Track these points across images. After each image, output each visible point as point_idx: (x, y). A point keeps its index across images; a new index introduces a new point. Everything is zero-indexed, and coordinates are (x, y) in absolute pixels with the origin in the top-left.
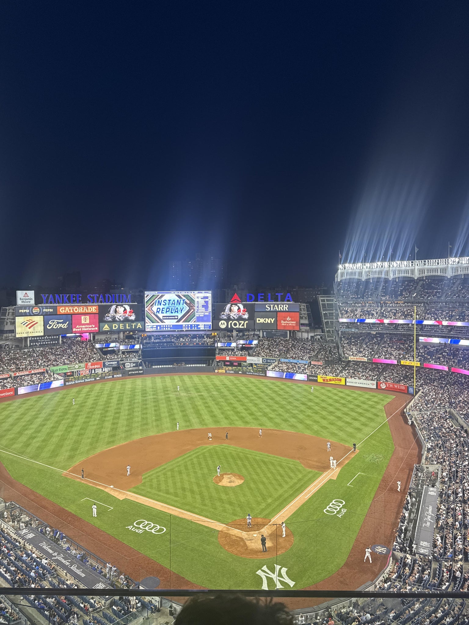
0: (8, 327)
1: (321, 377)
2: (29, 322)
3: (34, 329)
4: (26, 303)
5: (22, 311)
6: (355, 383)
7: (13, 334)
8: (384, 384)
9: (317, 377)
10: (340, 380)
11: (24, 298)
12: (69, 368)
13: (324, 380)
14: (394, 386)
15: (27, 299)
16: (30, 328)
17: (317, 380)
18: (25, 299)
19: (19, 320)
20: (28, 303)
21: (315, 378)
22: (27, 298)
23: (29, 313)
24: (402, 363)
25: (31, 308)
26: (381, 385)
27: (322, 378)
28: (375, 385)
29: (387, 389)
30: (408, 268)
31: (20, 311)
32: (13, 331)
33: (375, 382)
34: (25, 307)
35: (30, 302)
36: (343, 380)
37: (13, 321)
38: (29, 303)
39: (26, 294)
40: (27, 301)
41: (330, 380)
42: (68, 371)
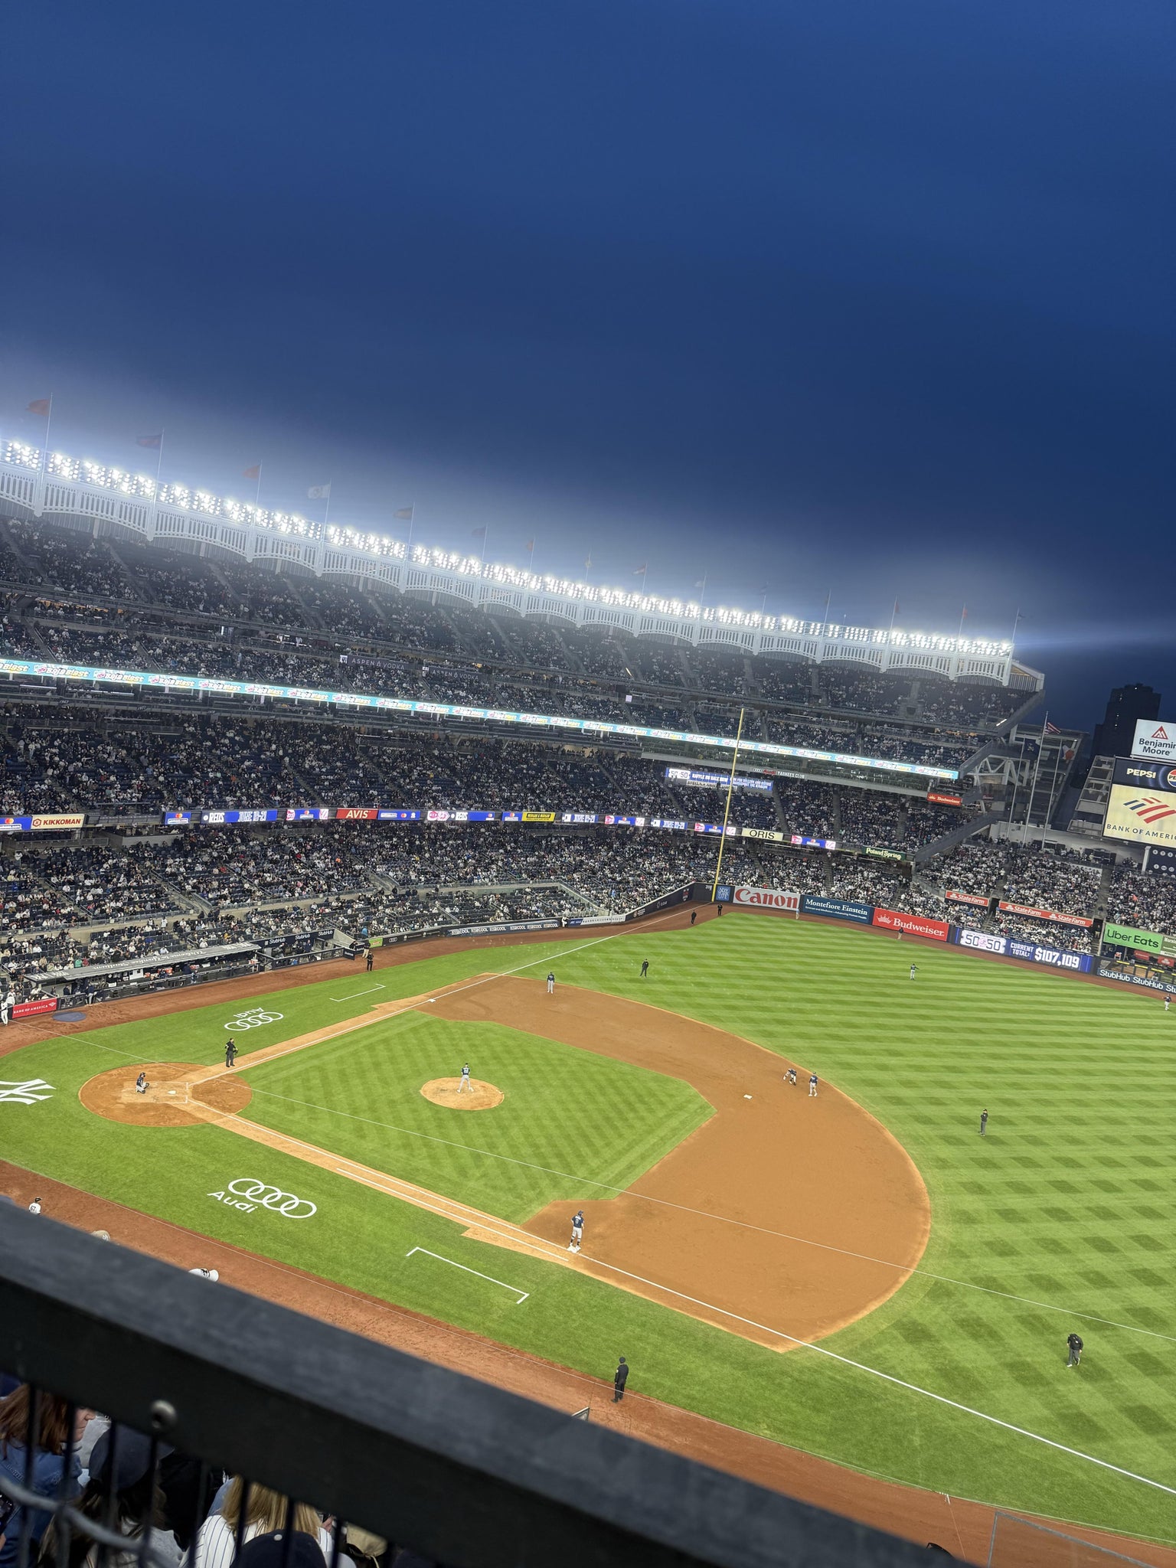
0: (1084, 806)
2: (1148, 806)
3: (1161, 828)
4: (1155, 755)
5: (1136, 772)
7: (1097, 826)
11: (1154, 740)
12: (1164, 944)
15: (1161, 745)
16: (1148, 821)
18: (1156, 745)
19: (1120, 794)
20: (1160, 756)
22: (1163, 741)
23: (1155, 780)
25: (1163, 769)
31: (1129, 771)
32: (1099, 819)
34: (1146, 765)
35: (1167, 753)
37: (1104, 792)
38: (1164, 756)
39: (1161, 729)
40: (1161, 749)
42: (1162, 953)
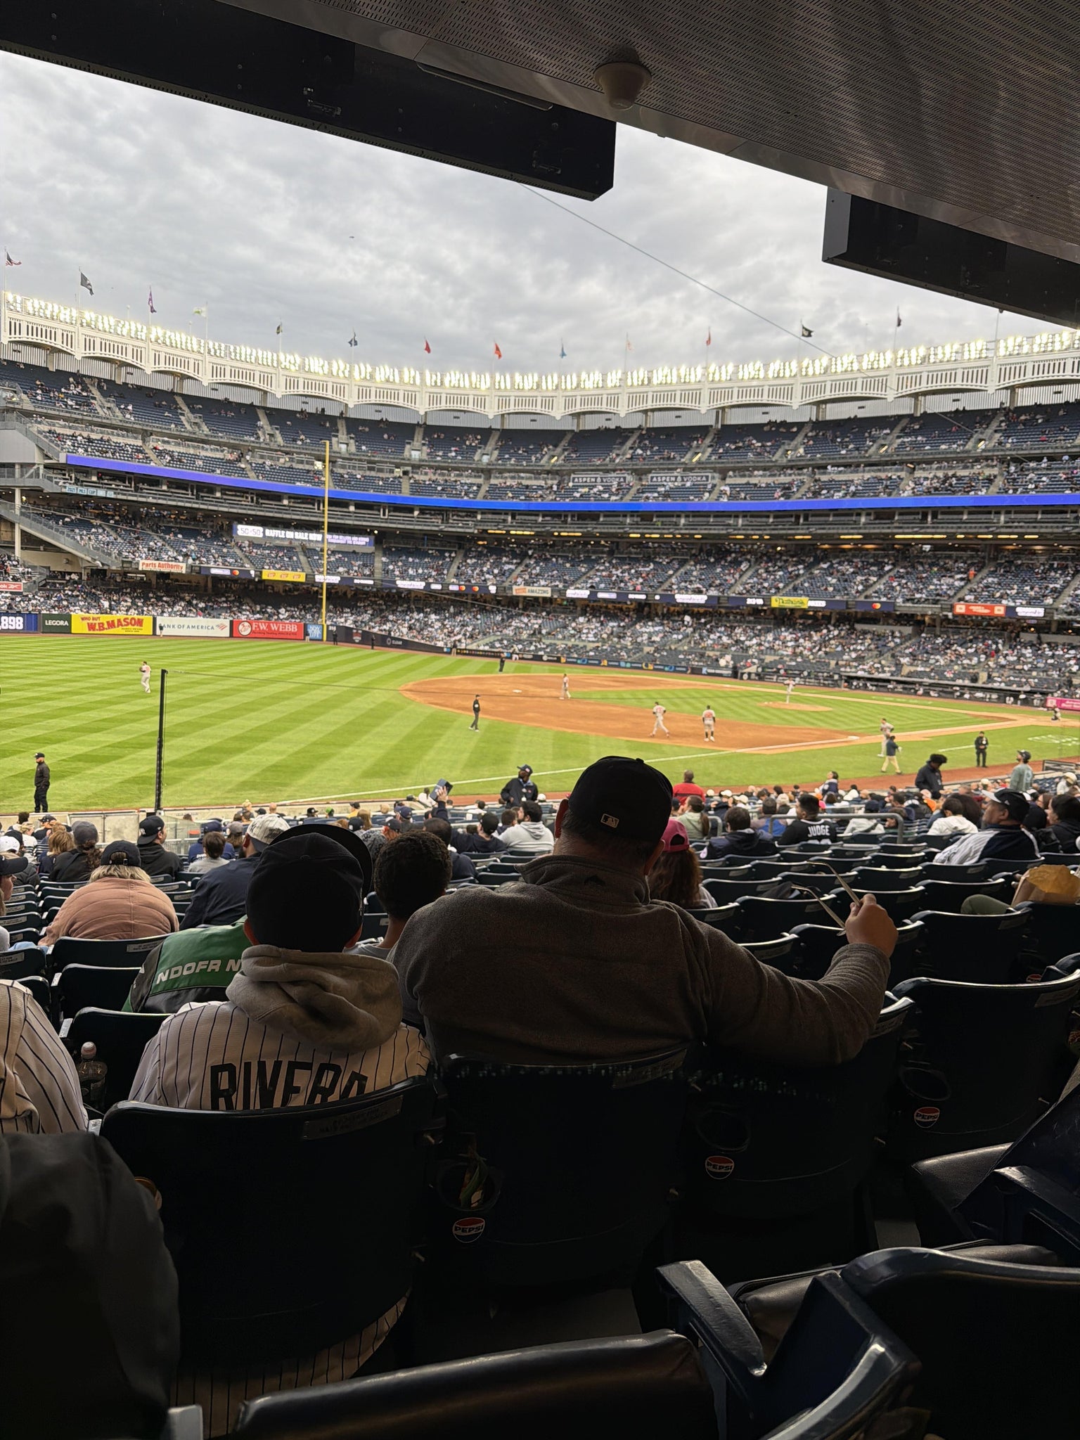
1: (83, 619)
6: (179, 627)
8: (246, 624)
9: (68, 618)
10: (140, 623)
13: (91, 627)
14: (269, 627)
17: (69, 627)
21: (62, 623)
24: (264, 577)
26: (241, 627)
27: (86, 622)
28: (228, 629)
29: (257, 635)
30: (187, 354)
33: (227, 623)
36: (147, 620)
41: (111, 625)
